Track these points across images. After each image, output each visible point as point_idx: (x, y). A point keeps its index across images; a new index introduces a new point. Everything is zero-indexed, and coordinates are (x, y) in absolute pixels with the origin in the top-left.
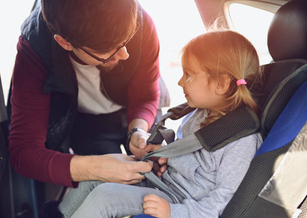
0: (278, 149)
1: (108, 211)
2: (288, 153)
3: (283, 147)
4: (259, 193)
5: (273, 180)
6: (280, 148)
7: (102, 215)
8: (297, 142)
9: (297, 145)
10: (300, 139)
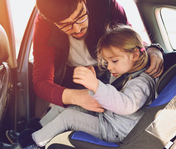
0: (159, 106)
1: (67, 124)
2: (165, 109)
3: (162, 105)
4: (145, 129)
5: (154, 123)
6: (161, 105)
7: (64, 125)
8: (171, 104)
9: (171, 105)
10: (173, 102)
